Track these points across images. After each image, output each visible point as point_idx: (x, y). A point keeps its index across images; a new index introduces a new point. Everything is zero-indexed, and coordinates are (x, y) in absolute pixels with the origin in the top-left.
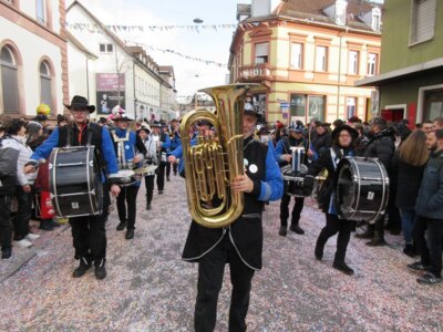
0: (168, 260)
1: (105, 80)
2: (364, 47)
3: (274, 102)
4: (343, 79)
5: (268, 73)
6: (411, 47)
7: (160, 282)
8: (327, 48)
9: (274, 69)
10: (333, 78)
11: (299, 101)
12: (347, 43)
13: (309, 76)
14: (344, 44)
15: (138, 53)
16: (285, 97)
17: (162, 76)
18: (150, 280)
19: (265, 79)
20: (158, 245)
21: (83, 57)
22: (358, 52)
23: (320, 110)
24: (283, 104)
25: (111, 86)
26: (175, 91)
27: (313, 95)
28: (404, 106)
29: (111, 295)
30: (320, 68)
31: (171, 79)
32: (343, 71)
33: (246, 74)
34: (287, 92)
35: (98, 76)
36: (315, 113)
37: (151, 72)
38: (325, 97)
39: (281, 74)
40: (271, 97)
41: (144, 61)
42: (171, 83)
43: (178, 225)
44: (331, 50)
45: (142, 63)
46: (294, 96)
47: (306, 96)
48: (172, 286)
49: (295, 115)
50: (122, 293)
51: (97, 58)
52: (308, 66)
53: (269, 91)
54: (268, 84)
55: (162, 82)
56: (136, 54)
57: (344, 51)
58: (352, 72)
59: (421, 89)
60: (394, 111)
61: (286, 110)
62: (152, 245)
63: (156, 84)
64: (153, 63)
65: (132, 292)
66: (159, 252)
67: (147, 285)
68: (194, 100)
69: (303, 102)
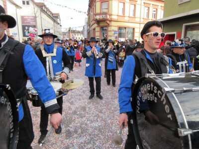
0: (82, 117)
1: (26, 19)
2: (151, 5)
3: (111, 31)
4: (142, 20)
5: (108, 17)
6: (179, 4)
7: (82, 133)
8: (135, 5)
9: (111, 15)
10: (137, 20)
11: (122, 31)
12: (144, 3)
13: (127, 19)
14: (143, 4)
15: (43, 6)
16: (116, 29)
17: (54, 18)
18: (76, 132)
19: (107, 20)
20: (73, 108)
21: (14, 7)
22: (149, 8)
23: (132, 35)
24: (115, 32)
25: (29, 23)
26: (61, 26)
27: (129, 28)
28: (175, 33)
29: (56, 144)
30: (132, 15)
31: (58, 20)
32: (142, 17)
33: (98, 17)
34: (117, 26)
35: (22, 17)
36: (129, 36)
37: (49, 16)
38: (134, 29)
39: (114, 17)
40: (110, 29)
41: (46, 10)
42: (59, 22)
43: (80, 95)
44: (137, 6)
45: (44, 11)
46: (120, 28)
47: (125, 28)
48: (90, 135)
49: (121, 37)
50: (62, 142)
51: (21, 8)
52: (127, 14)
53: (108, 25)
54: (108, 22)
55: (54, 21)
56: (42, 7)
57: (143, 7)
58: (145, 17)
59: (184, 25)
60: (170, 35)
61: (117, 35)
62: (70, 108)
63: (52, 22)
64: (50, 11)
65: (68, 140)
66: (75, 113)
67: (75, 135)
68: (69, 31)
69: (124, 31)
